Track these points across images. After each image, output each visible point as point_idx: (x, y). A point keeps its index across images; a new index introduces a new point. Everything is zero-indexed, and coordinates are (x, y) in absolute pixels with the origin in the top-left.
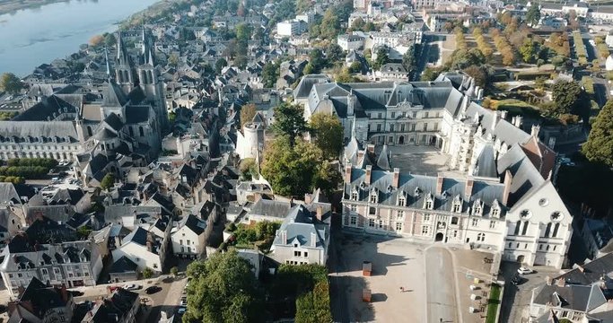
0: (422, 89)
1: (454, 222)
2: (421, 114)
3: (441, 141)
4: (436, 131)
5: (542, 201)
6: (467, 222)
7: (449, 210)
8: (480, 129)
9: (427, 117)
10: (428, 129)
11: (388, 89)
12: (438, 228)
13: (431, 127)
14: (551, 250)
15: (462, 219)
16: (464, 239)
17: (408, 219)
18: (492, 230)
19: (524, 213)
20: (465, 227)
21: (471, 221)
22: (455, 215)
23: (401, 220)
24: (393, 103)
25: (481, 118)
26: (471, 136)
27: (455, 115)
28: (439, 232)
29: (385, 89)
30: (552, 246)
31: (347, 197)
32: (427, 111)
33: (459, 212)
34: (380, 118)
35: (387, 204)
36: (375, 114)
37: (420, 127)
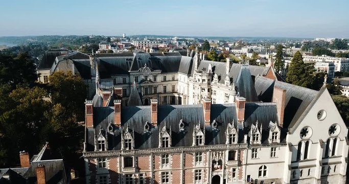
0: (158, 57)
1: (231, 158)
2: (160, 78)
3: (180, 98)
4: (174, 92)
5: (319, 114)
6: (246, 154)
7: (223, 142)
8: (216, 76)
9: (165, 80)
10: (167, 91)
11: (129, 57)
12: (213, 169)
13: (169, 89)
14: (332, 171)
15: (239, 152)
16: (244, 177)
17: (175, 164)
18: (273, 160)
19: (304, 132)
20: (244, 162)
21: (250, 151)
22: (232, 147)
23: (167, 167)
24: (135, 68)
25: (214, 68)
26: (209, 84)
27: (189, 74)
28: (215, 174)
29: (126, 57)
30: (332, 167)
31: (90, 148)
32: (165, 75)
33: (236, 142)
34: (124, 83)
35: (147, 148)
36: (120, 79)
37: (160, 89)
